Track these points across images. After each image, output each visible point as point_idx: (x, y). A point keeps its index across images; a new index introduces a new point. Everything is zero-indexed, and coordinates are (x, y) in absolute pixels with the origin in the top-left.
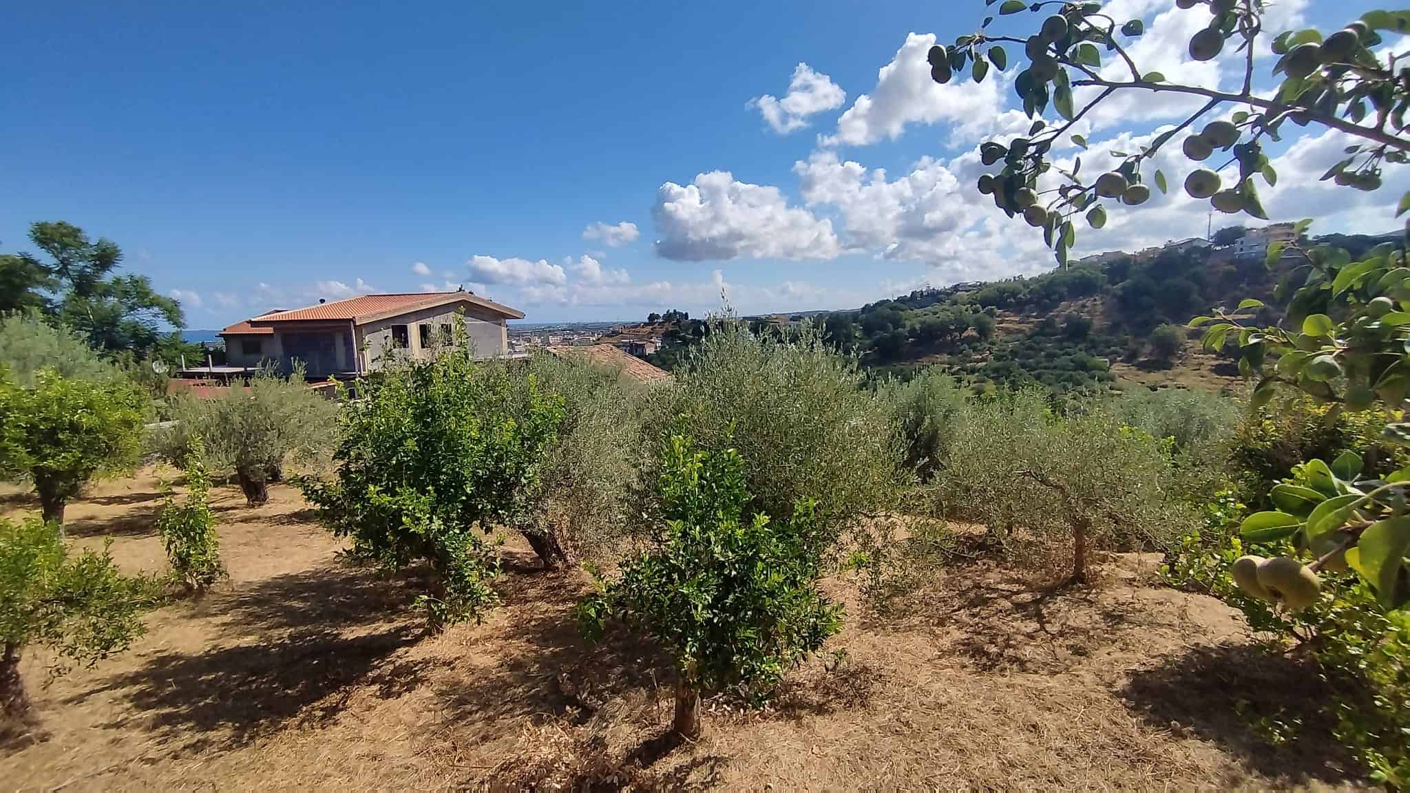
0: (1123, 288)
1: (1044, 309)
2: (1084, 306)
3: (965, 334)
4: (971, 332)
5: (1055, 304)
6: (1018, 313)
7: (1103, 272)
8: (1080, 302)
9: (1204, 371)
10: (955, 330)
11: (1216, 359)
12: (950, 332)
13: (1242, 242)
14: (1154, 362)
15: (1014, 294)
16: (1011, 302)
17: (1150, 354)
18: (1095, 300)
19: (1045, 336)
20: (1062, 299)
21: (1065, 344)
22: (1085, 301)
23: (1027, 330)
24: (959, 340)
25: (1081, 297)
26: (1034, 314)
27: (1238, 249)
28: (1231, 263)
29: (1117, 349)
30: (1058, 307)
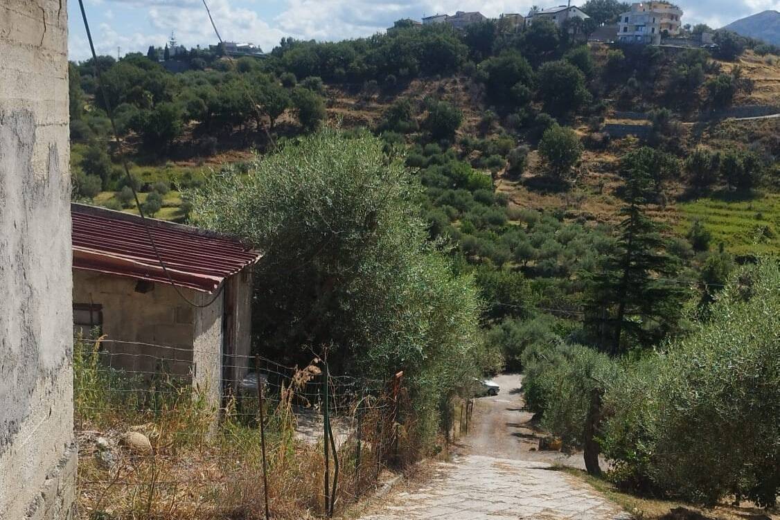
0: (489, 68)
1: (389, 91)
2: (442, 90)
3: (279, 120)
4: (287, 117)
5: (402, 85)
6: (352, 92)
7: (463, 41)
8: (437, 83)
9: (606, 194)
10: (263, 111)
11: (616, 180)
12: (254, 115)
13: (627, 19)
14: (544, 180)
15: (345, 62)
16: (340, 73)
17: (538, 169)
18: (455, 82)
19: (397, 131)
20: (413, 76)
21: (430, 146)
22: (442, 82)
23: (371, 120)
24: (272, 129)
25: (439, 76)
26: (376, 96)
27: (622, 29)
28: (613, 47)
29: (498, 157)
30: (407, 88)
